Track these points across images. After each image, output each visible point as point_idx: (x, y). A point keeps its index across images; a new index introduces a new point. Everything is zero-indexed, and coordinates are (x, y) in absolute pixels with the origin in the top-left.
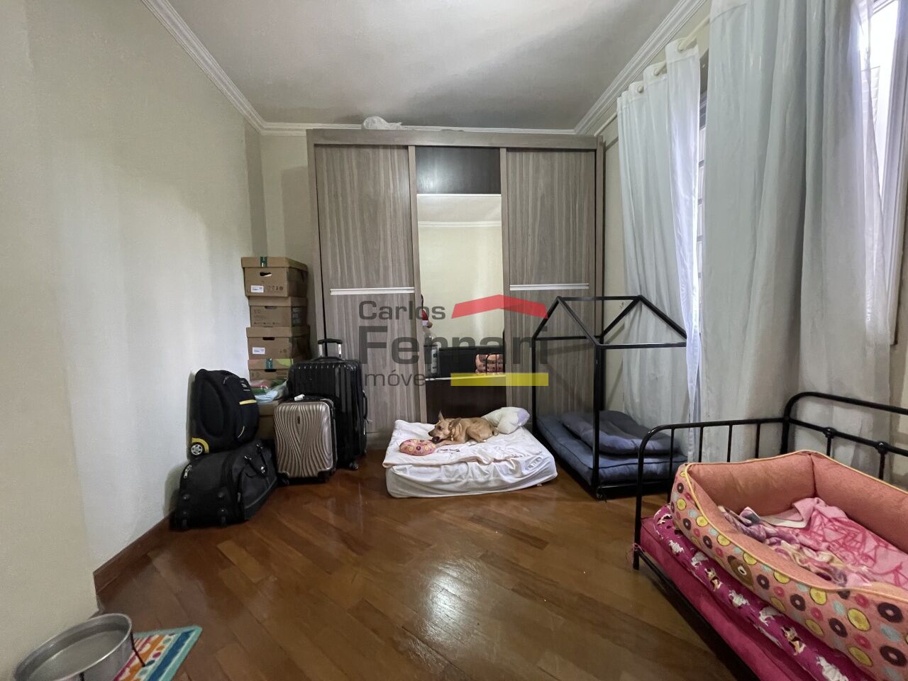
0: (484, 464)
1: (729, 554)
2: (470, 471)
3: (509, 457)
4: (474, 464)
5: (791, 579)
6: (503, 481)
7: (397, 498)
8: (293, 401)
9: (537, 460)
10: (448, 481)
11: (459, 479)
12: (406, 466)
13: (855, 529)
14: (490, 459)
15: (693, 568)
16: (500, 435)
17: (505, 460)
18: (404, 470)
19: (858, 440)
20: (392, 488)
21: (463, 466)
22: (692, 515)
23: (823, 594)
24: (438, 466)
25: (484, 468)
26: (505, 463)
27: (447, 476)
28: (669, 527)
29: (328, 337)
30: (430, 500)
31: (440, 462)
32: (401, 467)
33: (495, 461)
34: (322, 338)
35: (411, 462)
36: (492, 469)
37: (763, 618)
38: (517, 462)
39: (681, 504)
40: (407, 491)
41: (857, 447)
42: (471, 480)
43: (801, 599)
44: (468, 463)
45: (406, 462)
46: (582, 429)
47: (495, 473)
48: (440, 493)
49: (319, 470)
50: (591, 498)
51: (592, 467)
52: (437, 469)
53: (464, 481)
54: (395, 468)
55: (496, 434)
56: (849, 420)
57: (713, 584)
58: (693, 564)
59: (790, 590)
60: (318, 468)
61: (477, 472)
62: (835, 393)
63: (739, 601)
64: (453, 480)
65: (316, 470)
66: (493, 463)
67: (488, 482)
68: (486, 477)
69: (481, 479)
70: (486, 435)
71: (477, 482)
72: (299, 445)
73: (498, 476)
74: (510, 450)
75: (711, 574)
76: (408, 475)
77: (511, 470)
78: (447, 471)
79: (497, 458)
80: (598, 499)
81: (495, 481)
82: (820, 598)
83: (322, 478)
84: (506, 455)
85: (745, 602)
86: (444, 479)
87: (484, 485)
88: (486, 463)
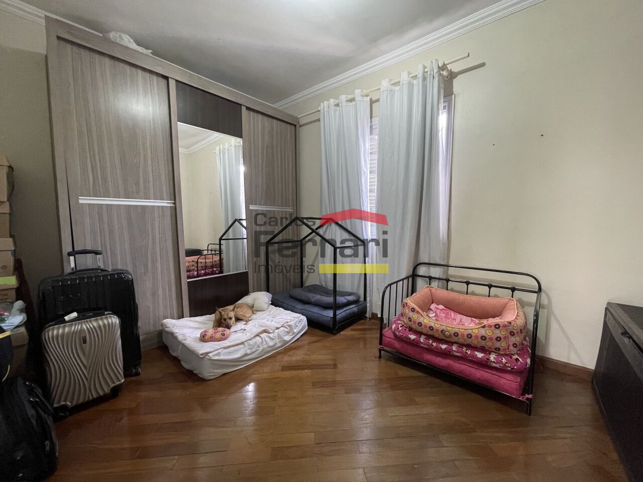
0: (271, 333)
1: (441, 329)
2: (264, 341)
3: (284, 324)
4: (264, 335)
5: (465, 329)
6: (284, 341)
7: (210, 380)
8: (64, 322)
9: (300, 321)
10: (251, 352)
11: (258, 348)
12: (219, 351)
13: (448, 311)
14: (274, 329)
15: (422, 343)
16: (258, 313)
17: (282, 326)
18: (218, 354)
19: (439, 279)
20: (208, 372)
21: (258, 338)
22: (421, 320)
23: (477, 330)
24: (242, 343)
25: (271, 335)
26: (282, 328)
27: (250, 349)
28: (405, 330)
29: (76, 249)
30: (240, 370)
31: (243, 340)
32: (215, 353)
33: (277, 328)
34: (70, 250)
35: (222, 346)
36: (277, 333)
37: (454, 348)
38: (290, 326)
39: (415, 317)
40: (219, 371)
41: (439, 281)
42: (265, 346)
43: (470, 334)
44: (261, 335)
45: (218, 347)
46: (311, 297)
47: (279, 336)
48: (246, 363)
49: (113, 385)
50: (332, 335)
51: (332, 316)
52: (242, 346)
53: (261, 348)
54: (210, 355)
55: (255, 312)
56: (436, 272)
57: (433, 345)
58: (422, 341)
59: (466, 333)
60: (110, 383)
61: (268, 339)
62: (432, 262)
63: (444, 347)
64: (254, 350)
65: (109, 386)
66: (276, 331)
67: (275, 344)
68: (274, 341)
69: (271, 344)
70: (249, 315)
71: (270, 347)
72: (85, 367)
73: (281, 338)
74: (280, 320)
75: (430, 342)
76: (222, 357)
77: (287, 332)
78: (250, 345)
79: (278, 327)
80: (335, 334)
81: (280, 342)
82: (476, 331)
83: (116, 392)
84: (282, 324)
85: (446, 346)
86: (249, 352)
87: (273, 348)
88: (271, 331)
